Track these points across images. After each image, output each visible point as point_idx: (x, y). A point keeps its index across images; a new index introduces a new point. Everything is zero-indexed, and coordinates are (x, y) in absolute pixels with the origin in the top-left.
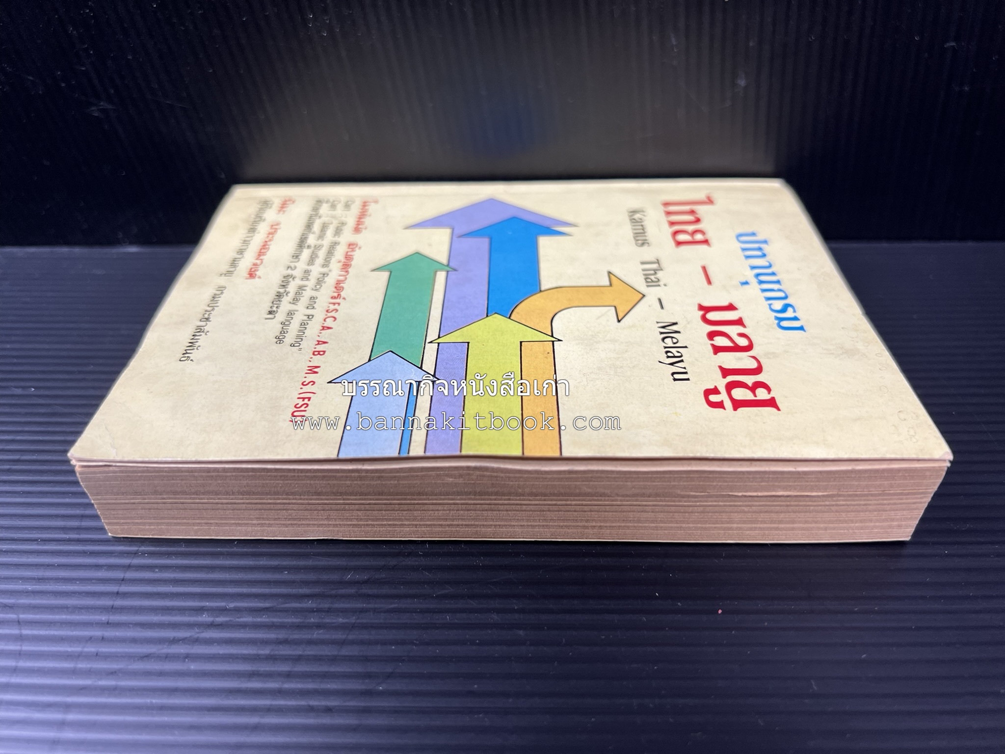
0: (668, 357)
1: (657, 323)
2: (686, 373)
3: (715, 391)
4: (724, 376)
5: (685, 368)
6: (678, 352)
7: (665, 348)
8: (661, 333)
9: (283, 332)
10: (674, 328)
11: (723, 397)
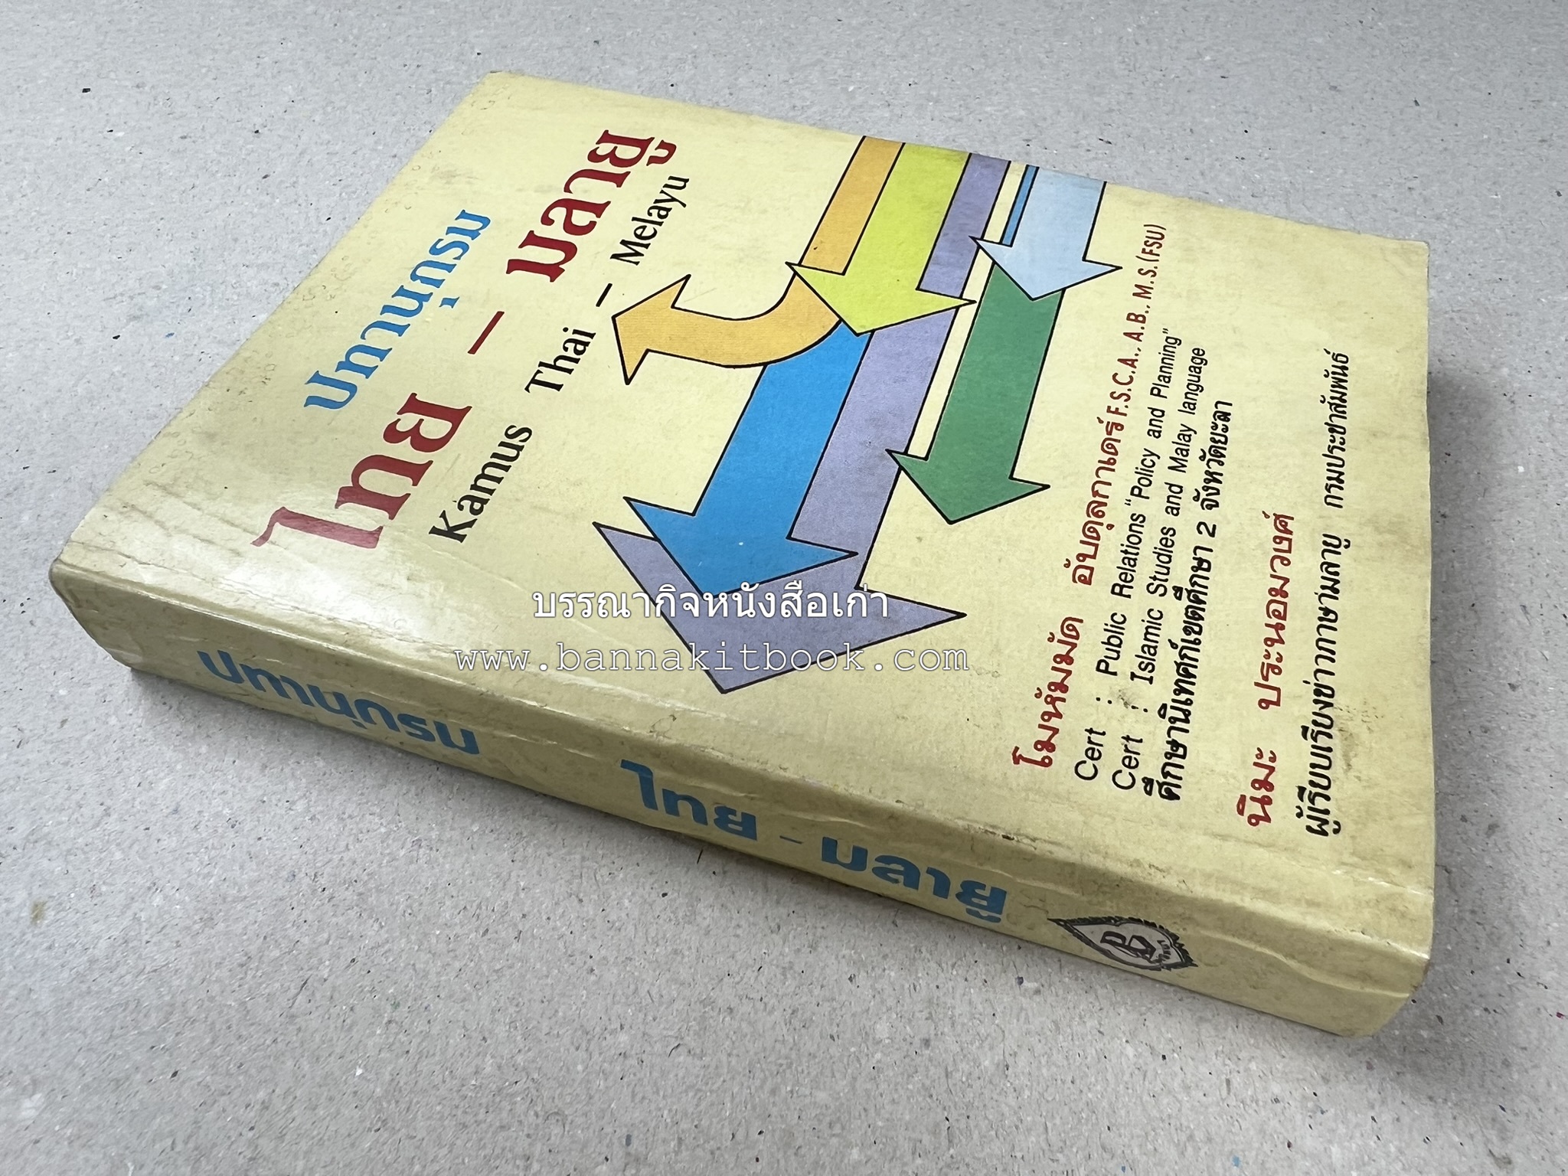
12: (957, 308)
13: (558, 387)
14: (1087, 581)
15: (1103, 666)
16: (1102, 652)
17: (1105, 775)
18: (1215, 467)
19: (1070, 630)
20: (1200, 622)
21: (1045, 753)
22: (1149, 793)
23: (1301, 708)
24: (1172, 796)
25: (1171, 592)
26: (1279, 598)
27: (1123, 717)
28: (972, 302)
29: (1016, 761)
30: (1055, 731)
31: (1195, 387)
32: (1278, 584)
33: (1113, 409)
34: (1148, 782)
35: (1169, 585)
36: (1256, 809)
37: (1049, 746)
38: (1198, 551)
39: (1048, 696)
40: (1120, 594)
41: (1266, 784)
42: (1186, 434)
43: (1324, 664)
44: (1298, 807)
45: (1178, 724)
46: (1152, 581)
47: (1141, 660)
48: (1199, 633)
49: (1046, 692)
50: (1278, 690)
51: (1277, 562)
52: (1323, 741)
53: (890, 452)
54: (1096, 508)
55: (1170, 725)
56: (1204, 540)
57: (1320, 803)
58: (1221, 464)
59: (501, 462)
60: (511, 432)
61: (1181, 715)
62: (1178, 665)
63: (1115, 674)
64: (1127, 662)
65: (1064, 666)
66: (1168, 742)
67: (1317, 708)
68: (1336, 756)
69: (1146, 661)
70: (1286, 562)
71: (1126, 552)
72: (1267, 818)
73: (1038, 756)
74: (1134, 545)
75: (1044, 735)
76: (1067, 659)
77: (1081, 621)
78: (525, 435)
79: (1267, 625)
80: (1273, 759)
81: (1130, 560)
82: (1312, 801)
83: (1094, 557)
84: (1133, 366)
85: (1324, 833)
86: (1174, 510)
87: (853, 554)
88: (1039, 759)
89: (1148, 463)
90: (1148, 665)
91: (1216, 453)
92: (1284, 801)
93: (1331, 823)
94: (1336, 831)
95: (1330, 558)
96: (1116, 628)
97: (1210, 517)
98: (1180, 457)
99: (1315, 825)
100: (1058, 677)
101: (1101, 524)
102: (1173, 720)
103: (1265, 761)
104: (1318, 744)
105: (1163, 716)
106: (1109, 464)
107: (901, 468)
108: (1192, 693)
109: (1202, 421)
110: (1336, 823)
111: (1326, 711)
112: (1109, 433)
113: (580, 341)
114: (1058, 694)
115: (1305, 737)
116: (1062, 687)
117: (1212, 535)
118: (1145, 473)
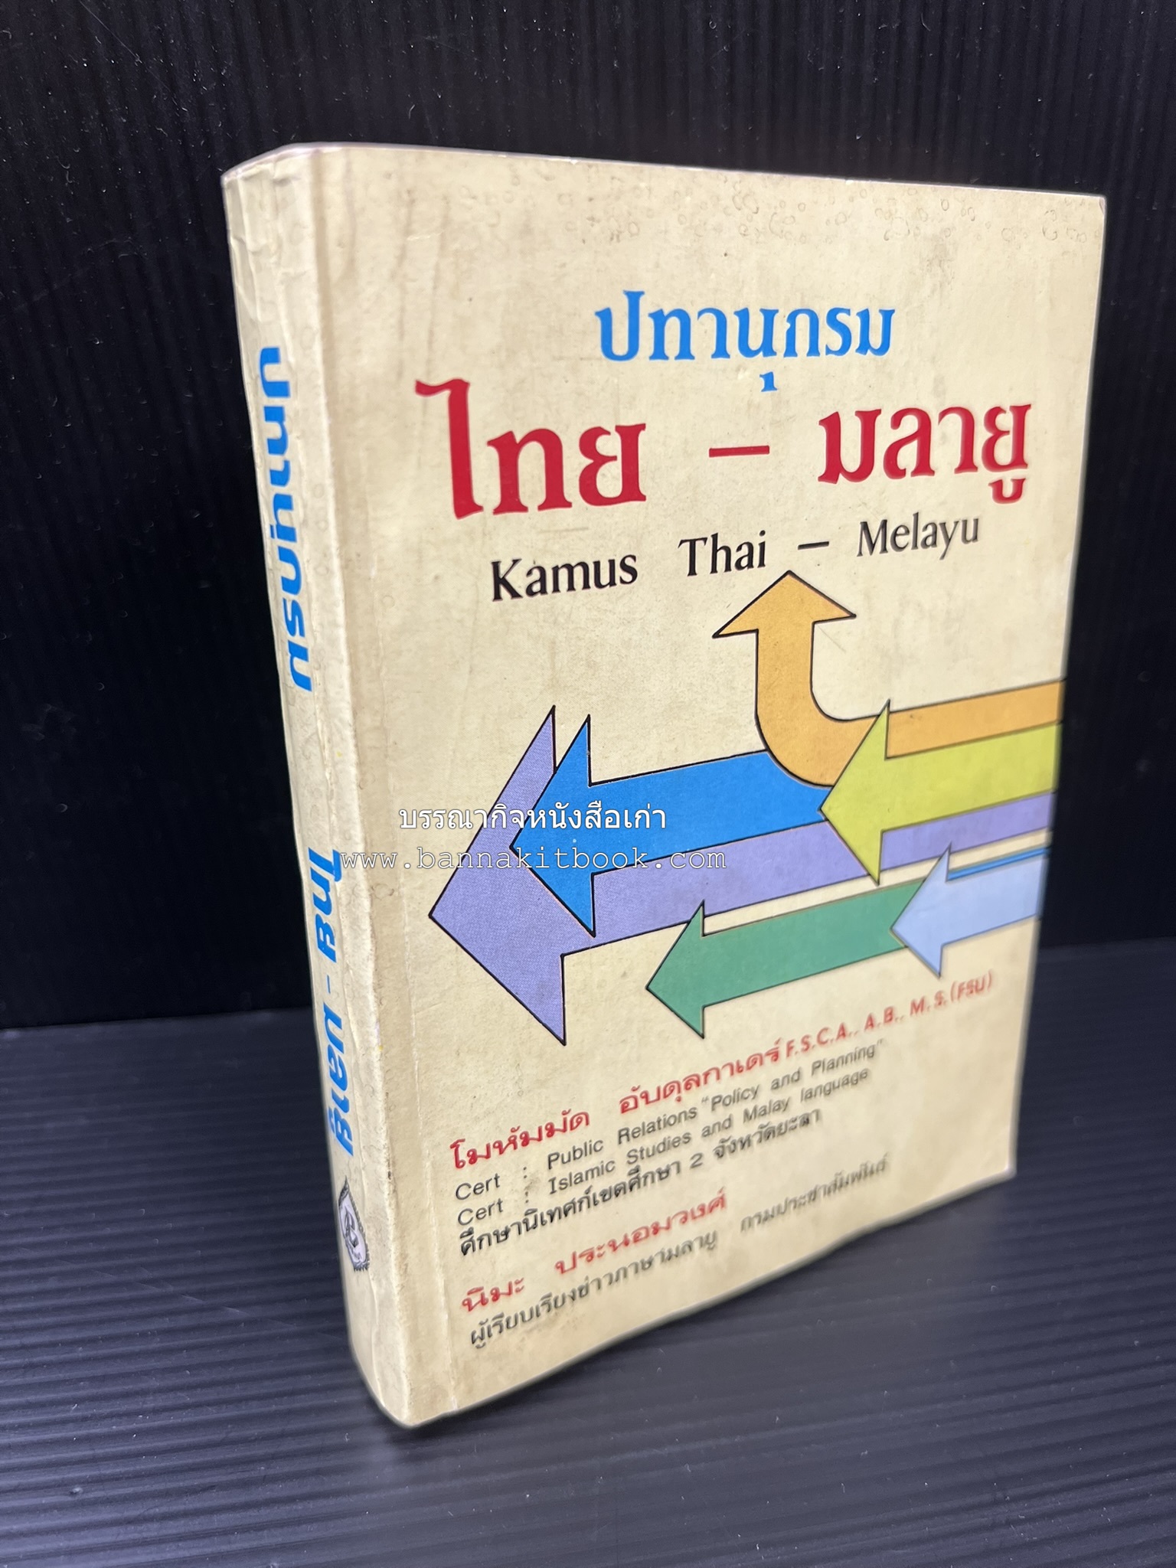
0: (934, 543)
1: (860, 554)
2: (965, 522)
3: (998, 486)
4: (974, 468)
5: (956, 523)
6: (926, 528)
7: (915, 546)
8: (884, 550)
9: (847, 1082)
10: (874, 529)
11: (1008, 477)
12: (869, 874)
13: (692, 572)
14: (624, 1109)
15: (553, 1158)
16: (565, 1152)
17: (465, 1204)
18: (755, 1140)
19: (576, 1121)
20: (614, 1196)
21: (467, 1159)
22: (462, 1237)
23: (564, 1286)
24: (465, 1251)
25: (633, 1166)
26: (651, 1231)
27: (516, 1191)
28: (878, 882)
29: (452, 1147)
30: (488, 1156)
31: (828, 1090)
32: (663, 1224)
33: (792, 1045)
34: (470, 1232)
35: (640, 1163)
36: (475, 1299)
37: (473, 1158)
38: (675, 1166)
39: (515, 1137)
40: (620, 1136)
41: (496, 1296)
42: (782, 1106)
43: (605, 1282)
44: (487, 1320)
45: (523, 1227)
46: (639, 1149)
47: (568, 1178)
48: (604, 1200)
49: (518, 1134)
50: (574, 1265)
51: (682, 1216)
52: (543, 1311)
53: (703, 904)
54: (693, 1082)
55: (521, 1221)
56: (686, 1164)
57: (495, 1331)
58: (760, 1141)
59: (592, 575)
60: (629, 562)
61: (531, 1223)
62: (573, 1202)
63: (550, 1168)
64: (560, 1171)
65: (544, 1133)
66: (506, 1228)
67: (568, 1293)
68: (535, 1321)
69: (568, 1182)
70: (685, 1220)
71: (659, 1122)
72: (470, 1309)
73: (463, 1156)
74: (667, 1123)
75: (481, 1151)
76: (551, 1131)
77: (587, 1123)
78: (628, 577)
79: (626, 1236)
80: (518, 1291)
81: (652, 1128)
82: (495, 1325)
83: (647, 1102)
84: (839, 1036)
85: (473, 1342)
86: (707, 1133)
87: (593, 934)
88: (460, 1158)
89: (746, 1095)
90: (564, 1185)
91: (768, 1134)
92: (489, 1312)
93: (484, 1341)
94: (478, 1347)
95: (696, 1245)
96: (590, 1149)
97: (709, 1157)
98: (758, 1112)
99: (478, 1334)
100: (534, 1134)
101: (679, 1091)
102: (526, 1222)
103: (514, 1288)
104: (541, 1309)
105: (526, 1214)
106: (737, 1069)
107: (688, 922)
108: (552, 1221)
109: (798, 1109)
110: (484, 1345)
111: (568, 1300)
112: (768, 1054)
113: (754, 556)
114: (519, 1142)
115: (542, 1299)
116: (526, 1141)
117: (694, 1166)
118: (738, 1097)
